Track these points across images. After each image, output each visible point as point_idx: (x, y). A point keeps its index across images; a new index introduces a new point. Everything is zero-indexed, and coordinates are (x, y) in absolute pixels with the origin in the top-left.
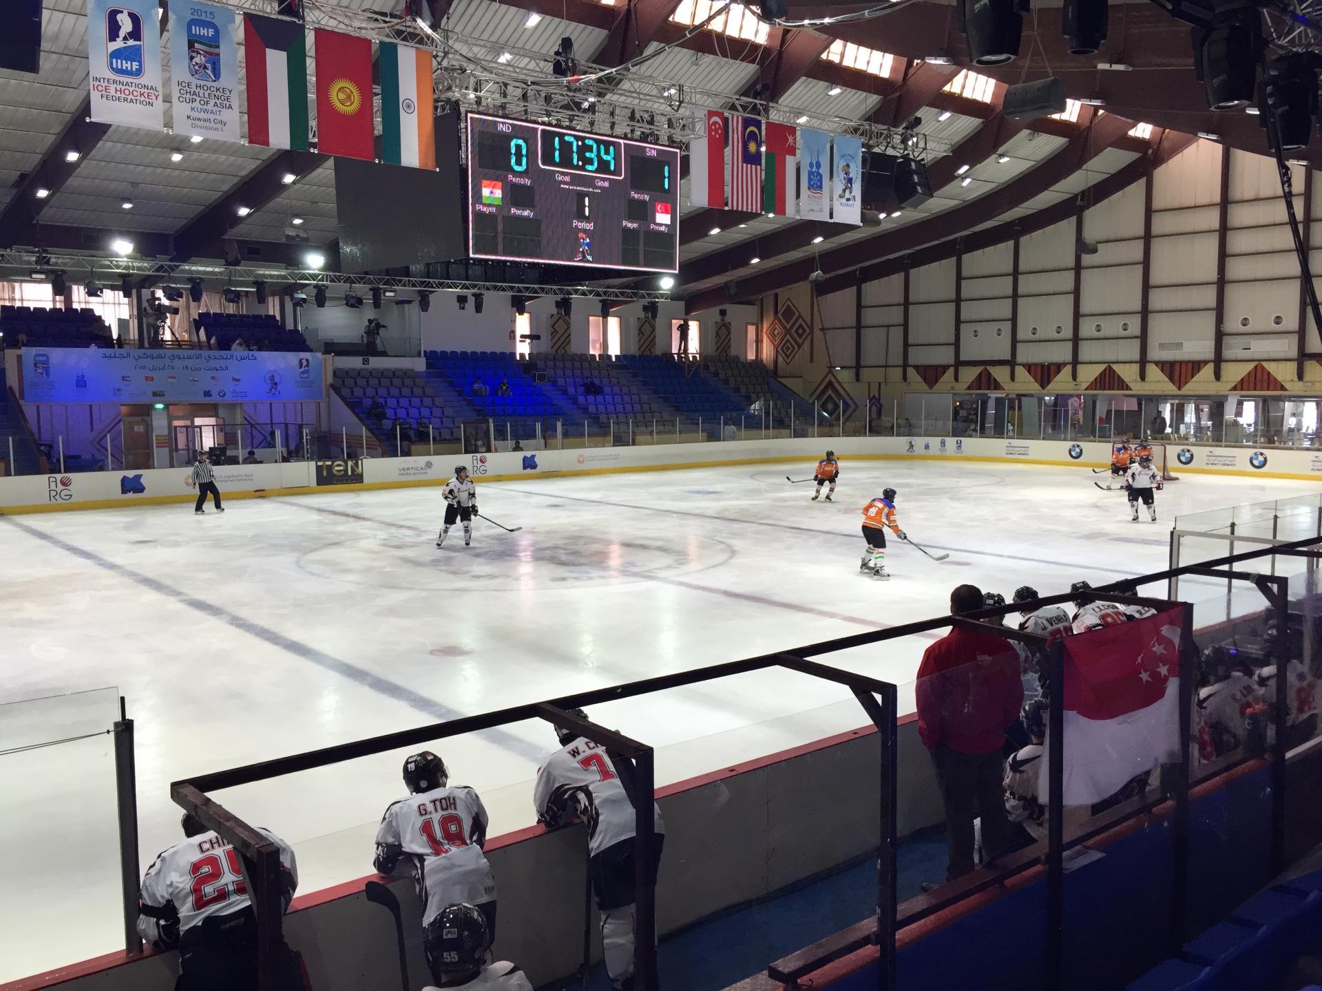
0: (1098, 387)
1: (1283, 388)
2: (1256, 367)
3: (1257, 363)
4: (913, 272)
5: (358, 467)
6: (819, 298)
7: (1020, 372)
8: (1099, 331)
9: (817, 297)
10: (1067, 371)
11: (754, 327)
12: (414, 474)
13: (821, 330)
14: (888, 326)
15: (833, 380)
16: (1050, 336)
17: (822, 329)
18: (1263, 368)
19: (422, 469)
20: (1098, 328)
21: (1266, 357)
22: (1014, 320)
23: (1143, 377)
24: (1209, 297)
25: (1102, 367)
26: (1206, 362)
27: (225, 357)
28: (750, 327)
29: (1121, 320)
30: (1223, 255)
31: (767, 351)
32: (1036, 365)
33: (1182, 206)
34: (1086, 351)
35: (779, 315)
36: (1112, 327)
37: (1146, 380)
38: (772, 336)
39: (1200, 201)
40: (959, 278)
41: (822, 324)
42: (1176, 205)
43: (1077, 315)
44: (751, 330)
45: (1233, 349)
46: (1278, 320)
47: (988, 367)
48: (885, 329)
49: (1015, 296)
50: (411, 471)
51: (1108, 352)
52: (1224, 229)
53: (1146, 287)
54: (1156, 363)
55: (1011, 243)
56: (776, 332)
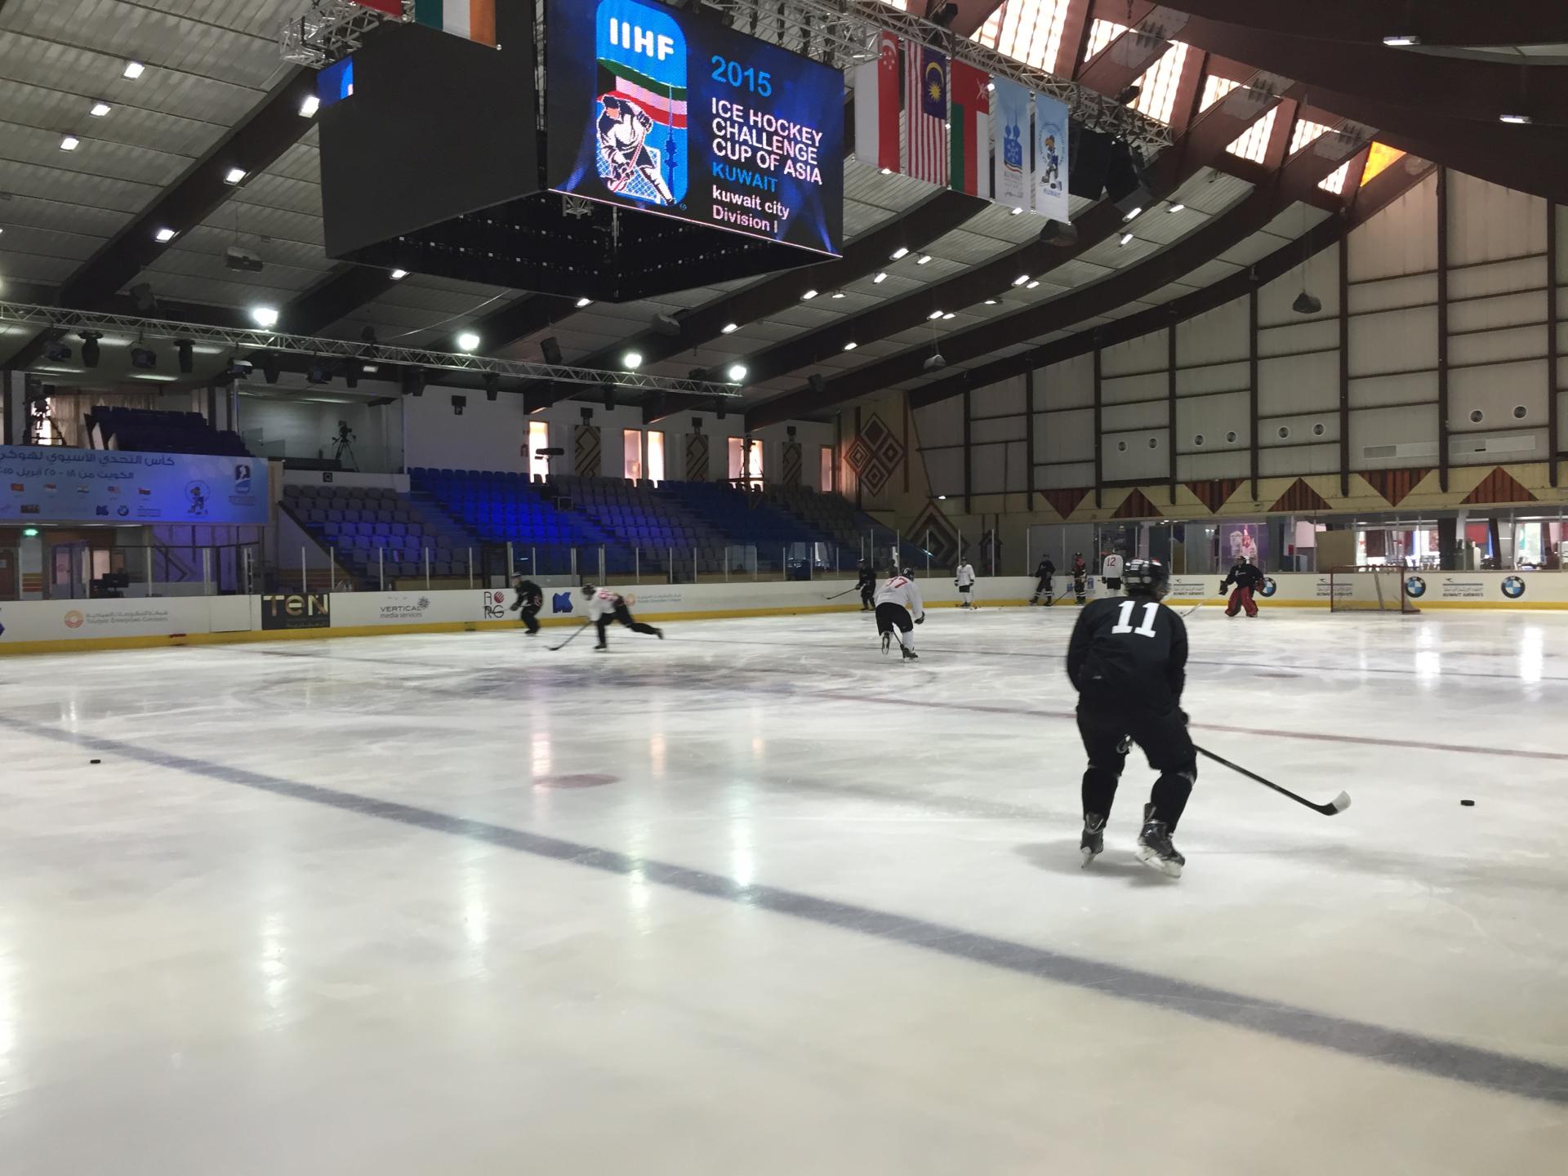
0: (1286, 507)
1: (1531, 497)
2: (1494, 472)
3: (1495, 467)
4: (1038, 373)
5: (323, 605)
6: (915, 411)
7: (1183, 491)
8: (1285, 436)
9: (912, 409)
10: (1246, 486)
11: (830, 450)
12: (403, 615)
13: (917, 450)
14: (1006, 442)
15: (936, 514)
16: (1220, 446)
17: (920, 450)
18: (1504, 473)
19: (414, 608)
20: (1283, 432)
21: (1505, 459)
22: (1172, 427)
23: (1345, 492)
24: (1428, 387)
25: (1289, 482)
26: (1428, 469)
27: (129, 460)
28: (824, 450)
29: (1314, 421)
30: (1444, 334)
31: (847, 480)
32: (1203, 482)
33: (1388, 275)
34: (1270, 462)
35: (863, 434)
36: (1301, 430)
37: (1350, 495)
38: (854, 462)
39: (1410, 269)
40: (1098, 377)
41: (919, 442)
42: (1380, 275)
43: (1255, 418)
44: (827, 454)
45: (1462, 451)
46: (1520, 412)
47: (1139, 488)
48: (1004, 445)
49: (1173, 397)
50: (397, 612)
51: (1298, 463)
52: (1444, 302)
53: (1345, 378)
54: (1362, 473)
55: (1165, 332)
56: (858, 456)
